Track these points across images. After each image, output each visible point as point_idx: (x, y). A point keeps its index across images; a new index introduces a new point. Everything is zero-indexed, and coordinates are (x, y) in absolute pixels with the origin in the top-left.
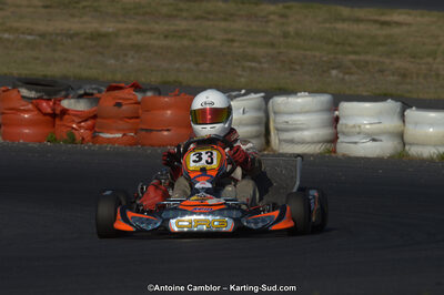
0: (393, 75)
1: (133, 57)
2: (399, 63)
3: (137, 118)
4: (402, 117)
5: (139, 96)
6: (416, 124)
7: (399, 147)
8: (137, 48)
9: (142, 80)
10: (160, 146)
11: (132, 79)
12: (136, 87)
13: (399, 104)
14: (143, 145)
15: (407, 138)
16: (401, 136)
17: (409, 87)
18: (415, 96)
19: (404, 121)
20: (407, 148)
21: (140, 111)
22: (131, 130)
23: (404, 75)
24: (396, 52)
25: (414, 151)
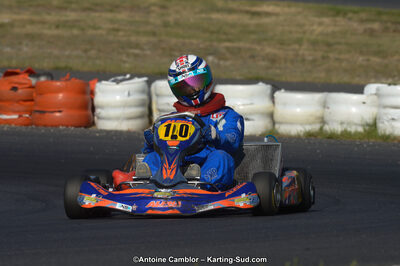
0: (264, 60)
1: (27, 45)
2: (269, 50)
3: (32, 100)
4: (272, 98)
5: (33, 81)
6: (285, 104)
7: (270, 126)
8: (31, 37)
9: (36, 66)
10: (52, 126)
11: (27, 65)
12: (31, 72)
13: (269, 87)
14: (37, 125)
15: (277, 117)
16: (271, 115)
17: (278, 71)
18: (284, 79)
19: (274, 102)
20: (277, 126)
21: (34, 95)
22: (26, 112)
23: (273, 60)
24: (265, 40)
25: (283, 129)
